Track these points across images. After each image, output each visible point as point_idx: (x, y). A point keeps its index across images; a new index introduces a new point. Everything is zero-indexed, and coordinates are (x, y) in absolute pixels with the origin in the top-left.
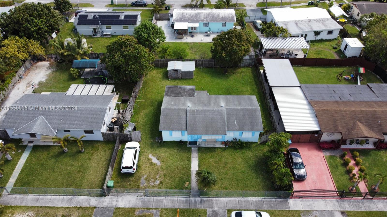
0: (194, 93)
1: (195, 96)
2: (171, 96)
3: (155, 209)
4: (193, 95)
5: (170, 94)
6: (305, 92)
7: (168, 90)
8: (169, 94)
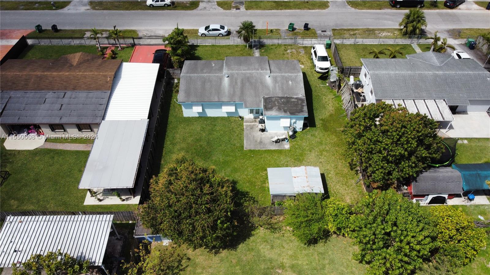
0: (265, 104)
1: (262, 99)
2: (296, 98)
3: (286, 39)
4: (266, 100)
5: (298, 102)
6: (105, 101)
7: (303, 108)
8: (300, 102)
